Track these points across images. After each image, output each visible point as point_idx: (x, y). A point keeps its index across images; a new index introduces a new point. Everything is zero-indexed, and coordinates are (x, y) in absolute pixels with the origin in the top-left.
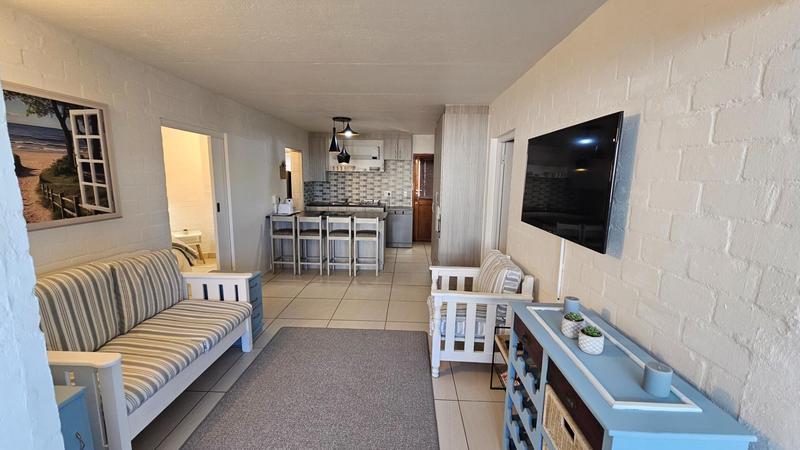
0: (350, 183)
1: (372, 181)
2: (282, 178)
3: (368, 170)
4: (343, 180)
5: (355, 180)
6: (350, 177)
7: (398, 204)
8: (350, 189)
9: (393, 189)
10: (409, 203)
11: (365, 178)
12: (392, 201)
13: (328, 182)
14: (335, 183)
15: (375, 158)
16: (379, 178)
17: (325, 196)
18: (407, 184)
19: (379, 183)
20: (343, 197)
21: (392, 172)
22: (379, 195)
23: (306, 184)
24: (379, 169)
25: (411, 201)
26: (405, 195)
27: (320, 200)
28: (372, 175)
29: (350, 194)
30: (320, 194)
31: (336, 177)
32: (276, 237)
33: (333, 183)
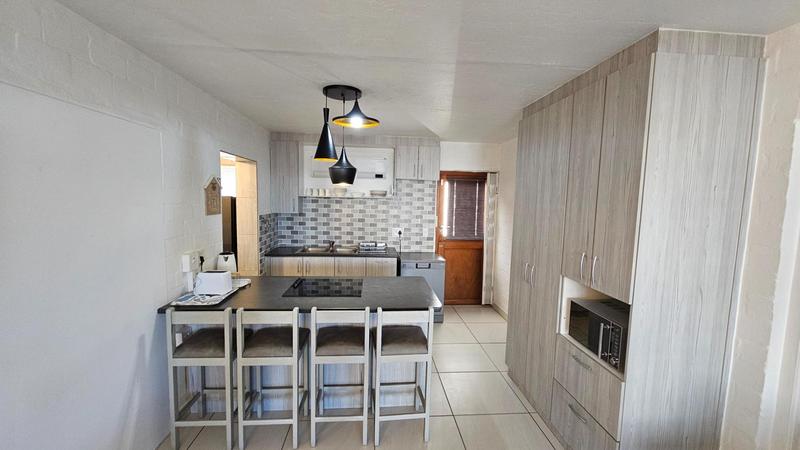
0: (337, 215)
1: (373, 212)
2: (209, 212)
3: (368, 195)
4: (325, 211)
5: (346, 211)
6: (337, 206)
7: (414, 248)
8: (337, 224)
9: (406, 225)
10: (430, 247)
11: (361, 207)
12: (404, 243)
13: (301, 214)
14: (313, 215)
15: (379, 176)
16: (384, 207)
17: (295, 237)
18: (427, 217)
19: (384, 216)
20: (325, 237)
21: (406, 199)
22: (383, 234)
23: (262, 219)
24: (385, 195)
25: (433, 243)
26: (426, 235)
27: (287, 243)
28: (373, 203)
29: (337, 233)
30: (288, 233)
31: (314, 206)
32: (181, 362)
33: (310, 215)
